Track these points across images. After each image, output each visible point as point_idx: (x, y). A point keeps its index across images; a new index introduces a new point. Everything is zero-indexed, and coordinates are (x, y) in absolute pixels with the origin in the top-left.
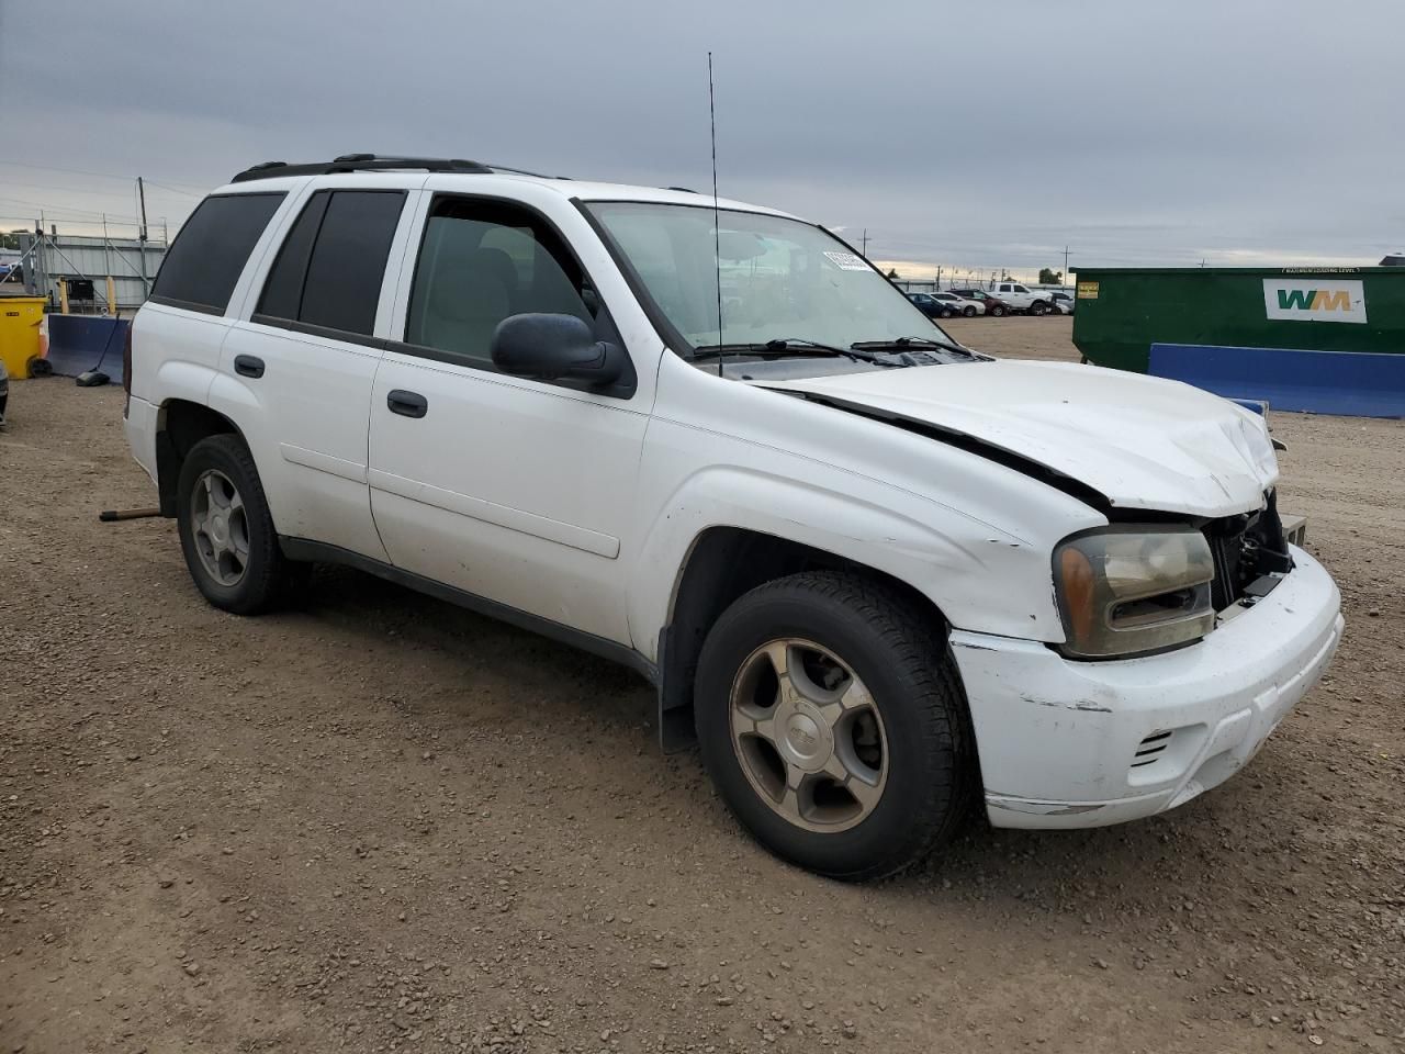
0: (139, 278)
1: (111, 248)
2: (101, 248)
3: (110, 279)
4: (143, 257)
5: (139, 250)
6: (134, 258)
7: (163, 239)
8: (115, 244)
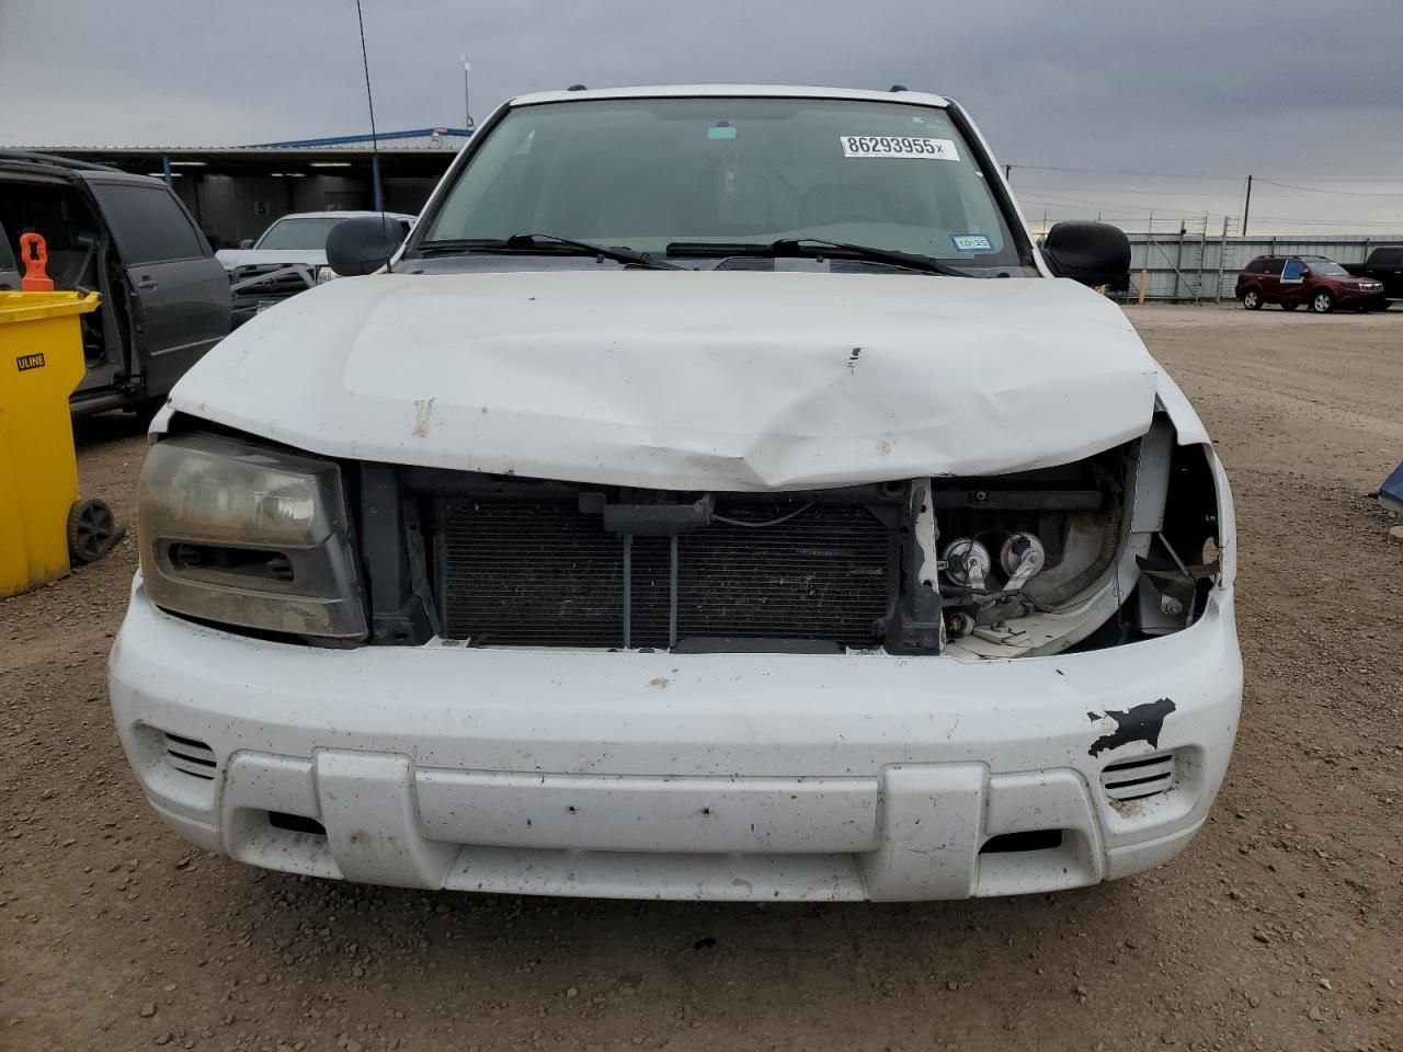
0: (1174, 271)
1: (1152, 243)
2: (1144, 243)
3: (1145, 271)
4: (1180, 251)
5: (1178, 243)
6: (1170, 252)
7: (1202, 232)
8: (1156, 239)
